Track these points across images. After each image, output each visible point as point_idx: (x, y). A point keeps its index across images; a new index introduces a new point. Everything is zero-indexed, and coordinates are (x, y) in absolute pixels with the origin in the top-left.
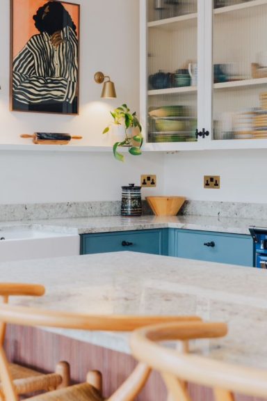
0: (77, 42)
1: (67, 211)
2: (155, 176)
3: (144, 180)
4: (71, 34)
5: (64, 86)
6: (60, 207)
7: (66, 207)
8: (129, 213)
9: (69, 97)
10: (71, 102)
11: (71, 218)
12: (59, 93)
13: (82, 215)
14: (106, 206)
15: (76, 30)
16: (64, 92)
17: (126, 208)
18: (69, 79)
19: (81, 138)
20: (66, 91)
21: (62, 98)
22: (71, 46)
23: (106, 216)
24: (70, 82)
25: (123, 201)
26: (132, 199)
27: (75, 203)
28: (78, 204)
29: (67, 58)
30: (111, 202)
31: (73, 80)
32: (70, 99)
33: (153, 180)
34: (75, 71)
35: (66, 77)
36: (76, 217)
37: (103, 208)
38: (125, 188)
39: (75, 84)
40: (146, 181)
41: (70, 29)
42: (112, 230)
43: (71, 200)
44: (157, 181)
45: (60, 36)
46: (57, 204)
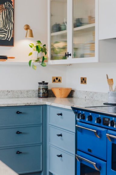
0: (13, 10)
1: (7, 95)
2: (61, 77)
3: (54, 79)
4: (9, 6)
5: (6, 32)
6: (3, 92)
7: (6, 93)
8: (41, 96)
9: (9, 37)
10: (9, 40)
11: (10, 98)
12: (3, 36)
13: (16, 97)
14: (30, 92)
15: (13, 4)
16: (6, 35)
17: (40, 93)
18: (9, 28)
19: (14, 58)
20: (7, 35)
21: (5, 38)
22: (9, 12)
23: (30, 97)
24: (9, 30)
25: (39, 90)
26: (43, 89)
27: (12, 91)
28: (14, 91)
29: (7, 18)
30: (34, 90)
31: (11, 29)
32: (9, 39)
33: (59, 79)
34: (12, 24)
35: (7, 28)
36: (12, 98)
37: (28, 93)
38: (40, 83)
39: (12, 31)
40: (55, 80)
41: (8, 3)
42: (9, 106)
43: (9, 89)
44: (62, 80)
45: (3, 7)
46: (1, 91)
